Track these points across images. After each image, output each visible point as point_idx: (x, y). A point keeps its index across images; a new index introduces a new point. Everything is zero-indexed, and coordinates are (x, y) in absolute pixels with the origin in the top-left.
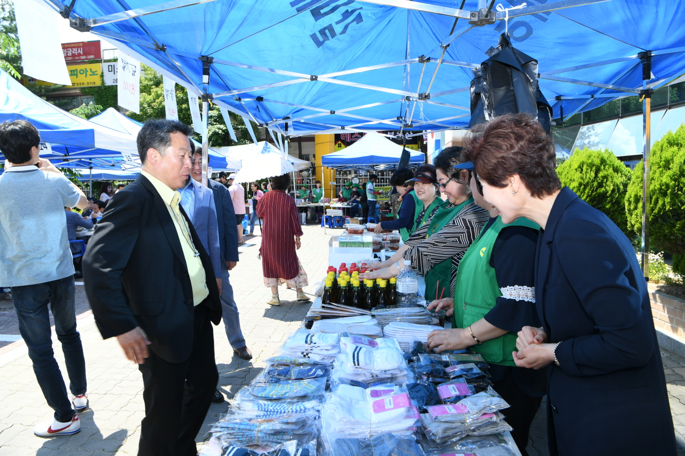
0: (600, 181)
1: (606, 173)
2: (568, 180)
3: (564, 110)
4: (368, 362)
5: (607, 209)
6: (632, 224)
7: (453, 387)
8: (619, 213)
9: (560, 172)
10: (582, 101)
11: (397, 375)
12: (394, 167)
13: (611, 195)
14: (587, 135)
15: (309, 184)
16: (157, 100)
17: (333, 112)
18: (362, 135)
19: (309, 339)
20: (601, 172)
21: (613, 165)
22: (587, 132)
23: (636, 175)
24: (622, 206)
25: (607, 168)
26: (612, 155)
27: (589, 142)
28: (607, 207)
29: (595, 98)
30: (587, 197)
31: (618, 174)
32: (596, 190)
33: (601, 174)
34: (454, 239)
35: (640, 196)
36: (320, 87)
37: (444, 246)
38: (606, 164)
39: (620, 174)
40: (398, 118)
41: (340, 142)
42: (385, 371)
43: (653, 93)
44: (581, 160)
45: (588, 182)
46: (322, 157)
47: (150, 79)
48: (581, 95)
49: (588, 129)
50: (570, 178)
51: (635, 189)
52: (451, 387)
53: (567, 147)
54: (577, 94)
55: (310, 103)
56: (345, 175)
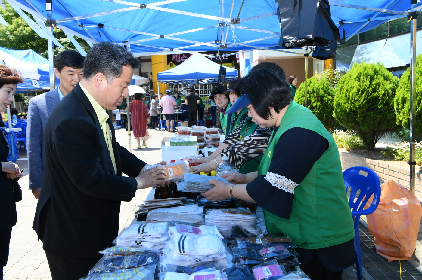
0: (373, 87)
1: (378, 81)
2: (349, 87)
3: (346, 32)
4: (192, 248)
5: (380, 109)
6: (400, 120)
7: (267, 269)
8: (389, 112)
9: (343, 81)
10: (360, 24)
11: (218, 259)
12: (215, 81)
13: (382, 98)
14: (361, 53)
15: (148, 96)
16: (18, 29)
17: (162, 37)
18: (188, 56)
19: (141, 229)
20: (374, 81)
21: (384, 75)
22: (360, 50)
23: (403, 82)
24: (391, 106)
25: (379, 77)
26: (383, 67)
27: (362, 59)
28: (380, 107)
29: (371, 21)
30: (364, 100)
31: (387, 81)
32: (371, 94)
33: (374, 82)
34: (262, 141)
35: (406, 98)
36: (150, 16)
37: (254, 147)
38: (378, 74)
39: (389, 82)
40: (215, 41)
41: (171, 63)
42: (207, 256)
43: (418, 15)
44: (359, 72)
45: (365, 88)
46: (157, 74)
47: (11, 11)
48: (359, 19)
49: (361, 48)
50: (350, 86)
51: (402, 93)
52: (265, 268)
53: (346, 63)
54: (356, 18)
55: (144, 30)
56: (177, 88)
